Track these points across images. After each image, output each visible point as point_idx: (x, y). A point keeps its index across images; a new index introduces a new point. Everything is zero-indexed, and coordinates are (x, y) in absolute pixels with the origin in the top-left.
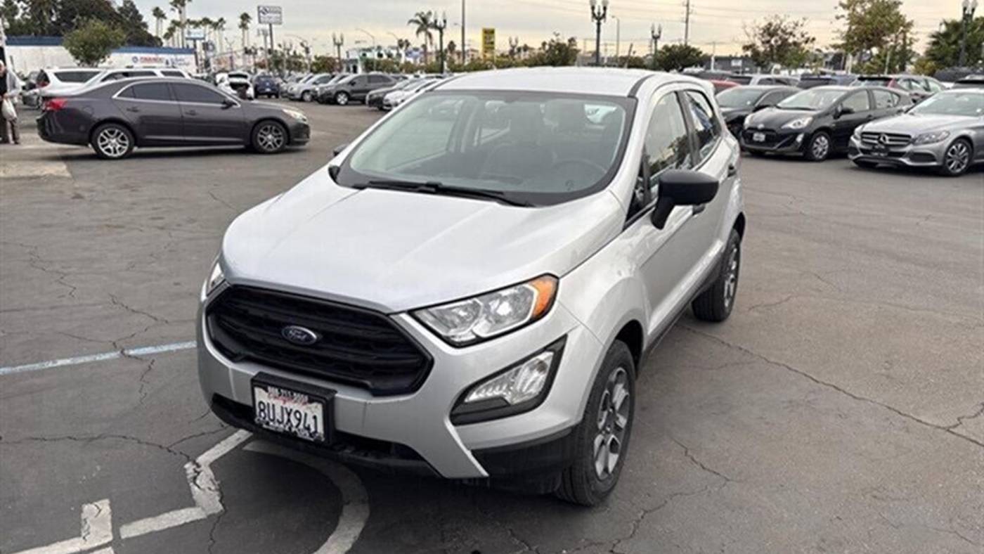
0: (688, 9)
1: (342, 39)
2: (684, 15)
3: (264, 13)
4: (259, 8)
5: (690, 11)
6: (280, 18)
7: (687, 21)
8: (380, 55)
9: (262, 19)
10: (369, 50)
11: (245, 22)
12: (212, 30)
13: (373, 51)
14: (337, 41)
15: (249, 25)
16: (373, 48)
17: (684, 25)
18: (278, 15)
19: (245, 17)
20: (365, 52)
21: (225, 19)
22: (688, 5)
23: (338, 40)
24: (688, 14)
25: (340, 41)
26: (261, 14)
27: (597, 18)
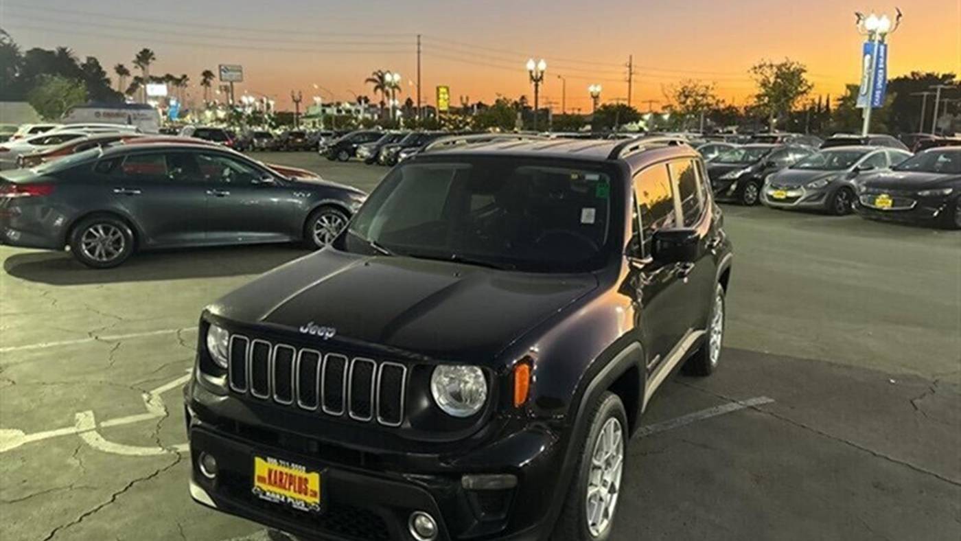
0: (631, 70)
1: (301, 97)
2: (627, 75)
3: (225, 72)
4: (220, 66)
5: (633, 71)
6: (242, 76)
7: (630, 81)
8: (339, 111)
9: (223, 77)
10: (329, 106)
11: (208, 80)
12: (175, 87)
13: (333, 106)
14: (296, 99)
15: (212, 82)
16: (332, 104)
17: (627, 84)
18: (239, 73)
19: (207, 74)
20: (324, 108)
21: (188, 76)
22: (630, 66)
23: (297, 97)
24: (631, 74)
25: (298, 98)
26: (223, 73)
27: (535, 81)
